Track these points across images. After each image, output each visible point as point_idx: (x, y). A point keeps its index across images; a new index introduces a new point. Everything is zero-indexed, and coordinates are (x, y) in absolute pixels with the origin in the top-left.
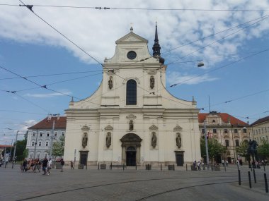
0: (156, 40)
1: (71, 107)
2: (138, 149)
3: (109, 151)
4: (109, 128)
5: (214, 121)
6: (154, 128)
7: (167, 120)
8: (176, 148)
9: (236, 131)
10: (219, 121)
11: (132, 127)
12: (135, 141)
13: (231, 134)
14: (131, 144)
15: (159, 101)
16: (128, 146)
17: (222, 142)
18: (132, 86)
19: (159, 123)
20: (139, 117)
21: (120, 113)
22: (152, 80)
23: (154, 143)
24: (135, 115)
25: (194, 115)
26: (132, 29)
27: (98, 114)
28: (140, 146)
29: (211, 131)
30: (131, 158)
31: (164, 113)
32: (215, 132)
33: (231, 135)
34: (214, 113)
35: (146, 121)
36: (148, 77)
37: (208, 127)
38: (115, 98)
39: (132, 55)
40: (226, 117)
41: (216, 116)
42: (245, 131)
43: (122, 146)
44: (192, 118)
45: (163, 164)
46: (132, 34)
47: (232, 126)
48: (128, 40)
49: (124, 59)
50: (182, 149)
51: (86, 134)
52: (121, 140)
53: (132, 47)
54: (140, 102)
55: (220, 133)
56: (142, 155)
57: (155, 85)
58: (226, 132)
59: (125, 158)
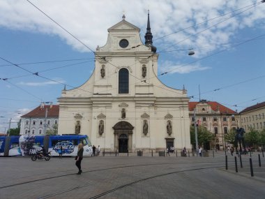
0: (149, 29)
1: (63, 96)
2: (130, 137)
3: (101, 139)
4: (102, 116)
5: (203, 109)
6: (145, 116)
7: (158, 109)
8: (166, 135)
9: (225, 119)
10: (209, 110)
11: (124, 116)
12: (128, 129)
13: (220, 121)
14: (123, 131)
15: (151, 90)
16: (120, 134)
17: (211, 129)
18: (124, 74)
19: (151, 111)
20: (131, 105)
21: (112, 101)
22: (144, 69)
23: (145, 130)
24: (127, 103)
25: (184, 103)
26: (124, 17)
27: (90, 102)
28: (132, 133)
29: (201, 119)
30: (123, 145)
31: (155, 101)
32: (204, 119)
33: (220, 123)
34: (203, 101)
35: (138, 110)
36: (140, 66)
37: (197, 115)
38: (107, 86)
39: (124, 43)
40: (215, 105)
41: (205, 104)
42: (233, 119)
43: (115, 134)
44: (182, 107)
45: (154, 151)
46: (124, 22)
47: (221, 114)
48: (120, 28)
49: (116, 47)
50: (172, 136)
51: (78, 122)
52: (114, 128)
53: (124, 35)
54: (133, 91)
55: (210, 121)
56: (133, 143)
57: (147, 74)
58: (215, 120)
59: (117, 145)
